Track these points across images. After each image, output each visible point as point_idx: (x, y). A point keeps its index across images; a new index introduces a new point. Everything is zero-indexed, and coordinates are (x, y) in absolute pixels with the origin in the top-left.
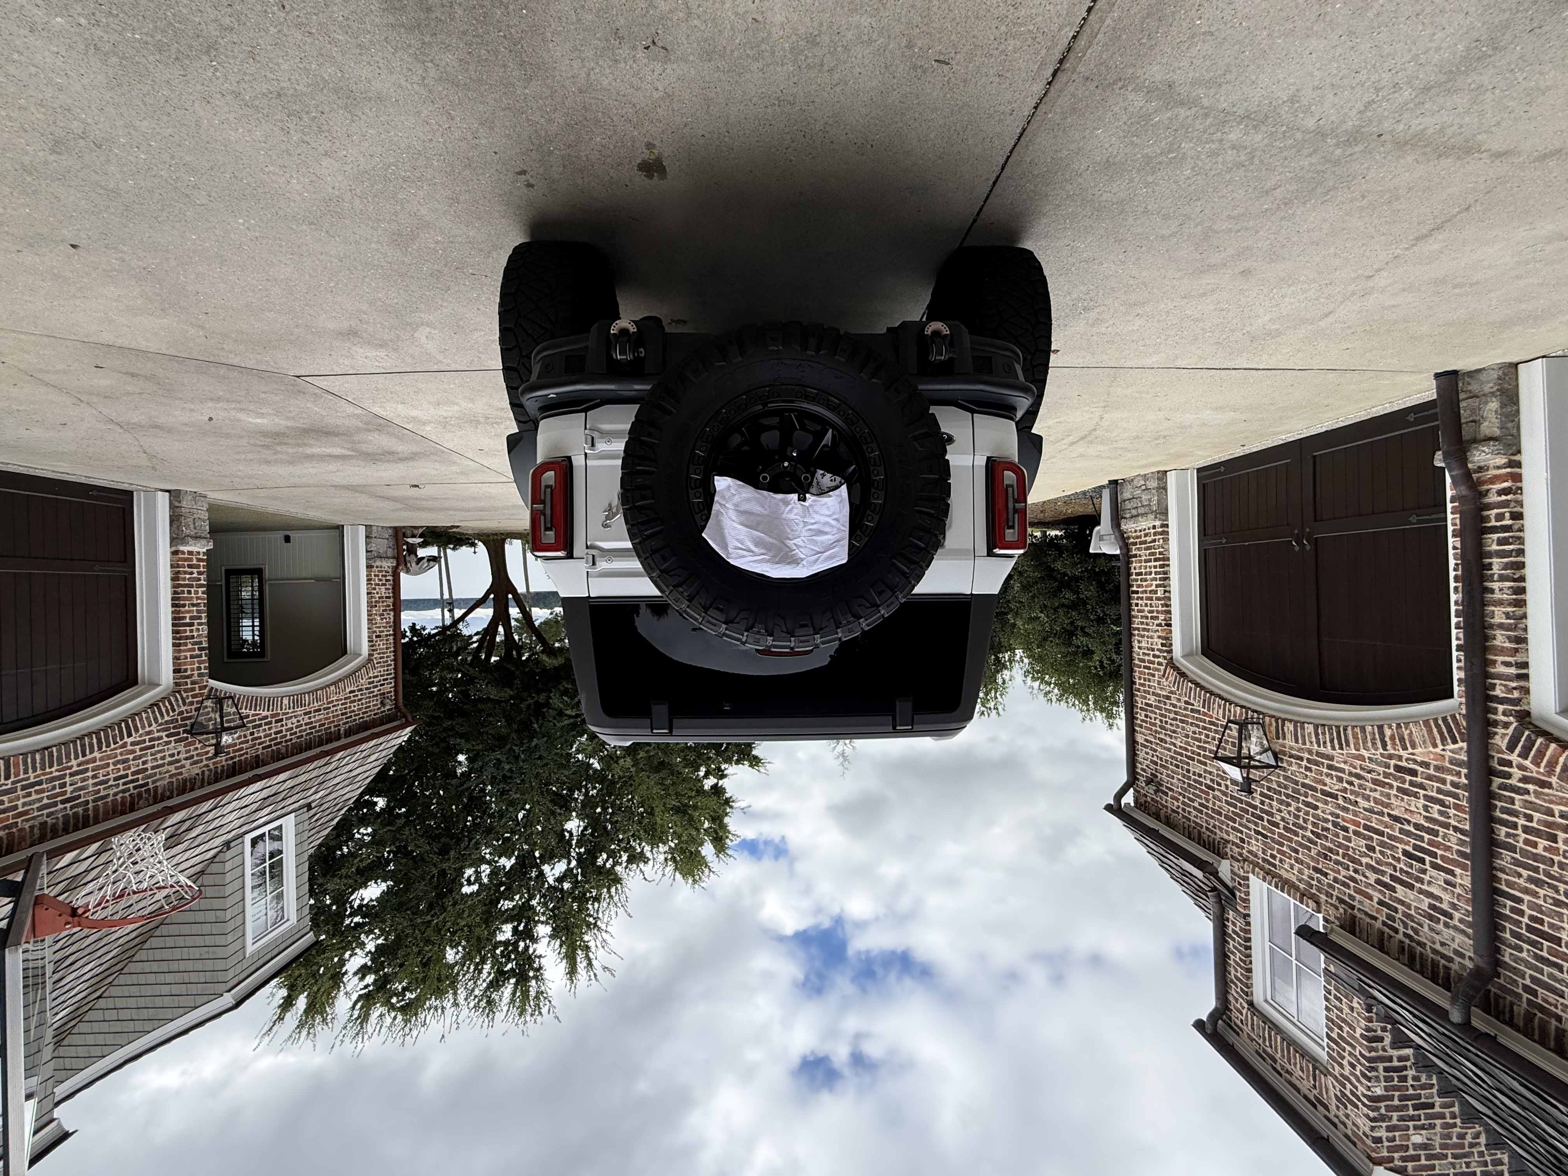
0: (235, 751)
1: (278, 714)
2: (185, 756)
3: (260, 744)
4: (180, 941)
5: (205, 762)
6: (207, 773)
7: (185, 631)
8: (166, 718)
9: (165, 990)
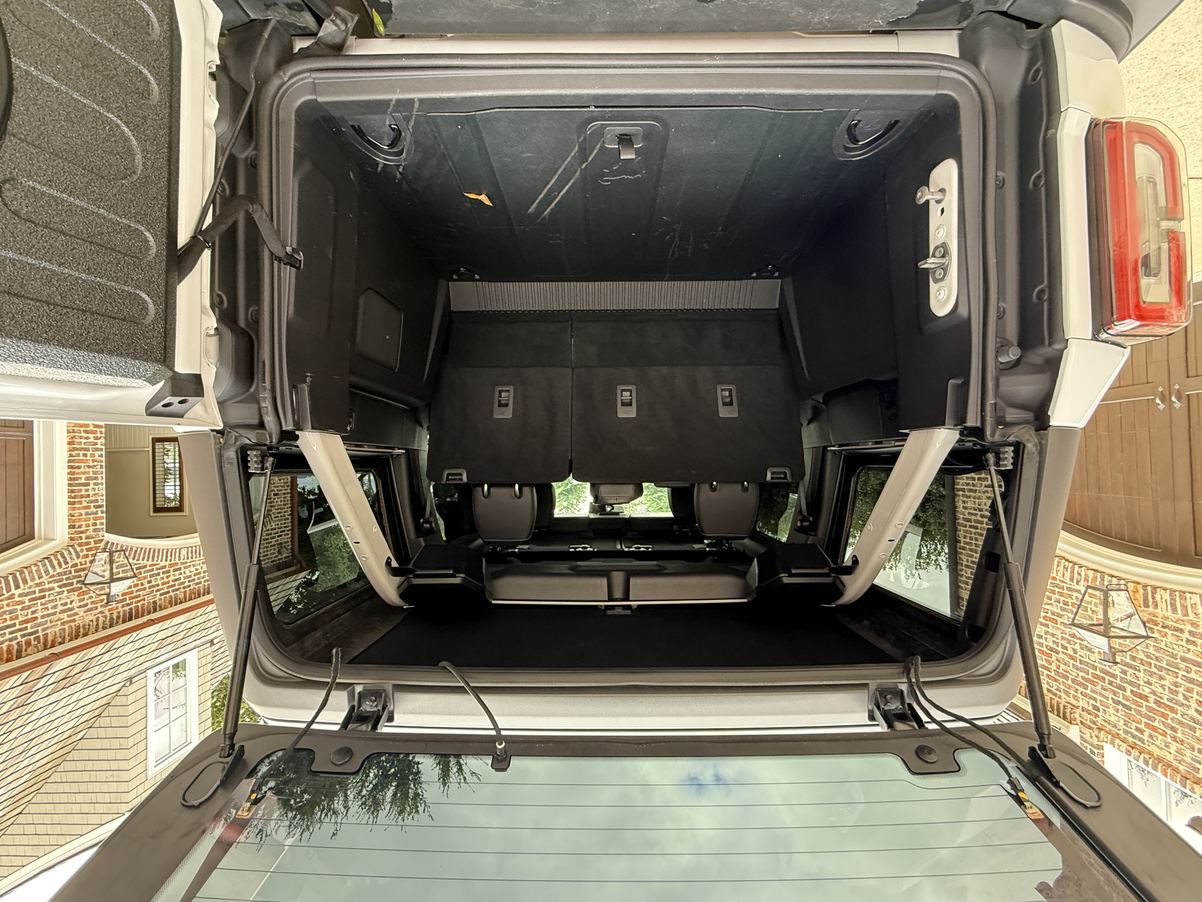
0: (131, 598)
1: (176, 564)
2: (78, 604)
3: (157, 591)
4: (89, 765)
5: (100, 609)
6: (101, 619)
7: (81, 491)
8: (58, 570)
9: (76, 808)
